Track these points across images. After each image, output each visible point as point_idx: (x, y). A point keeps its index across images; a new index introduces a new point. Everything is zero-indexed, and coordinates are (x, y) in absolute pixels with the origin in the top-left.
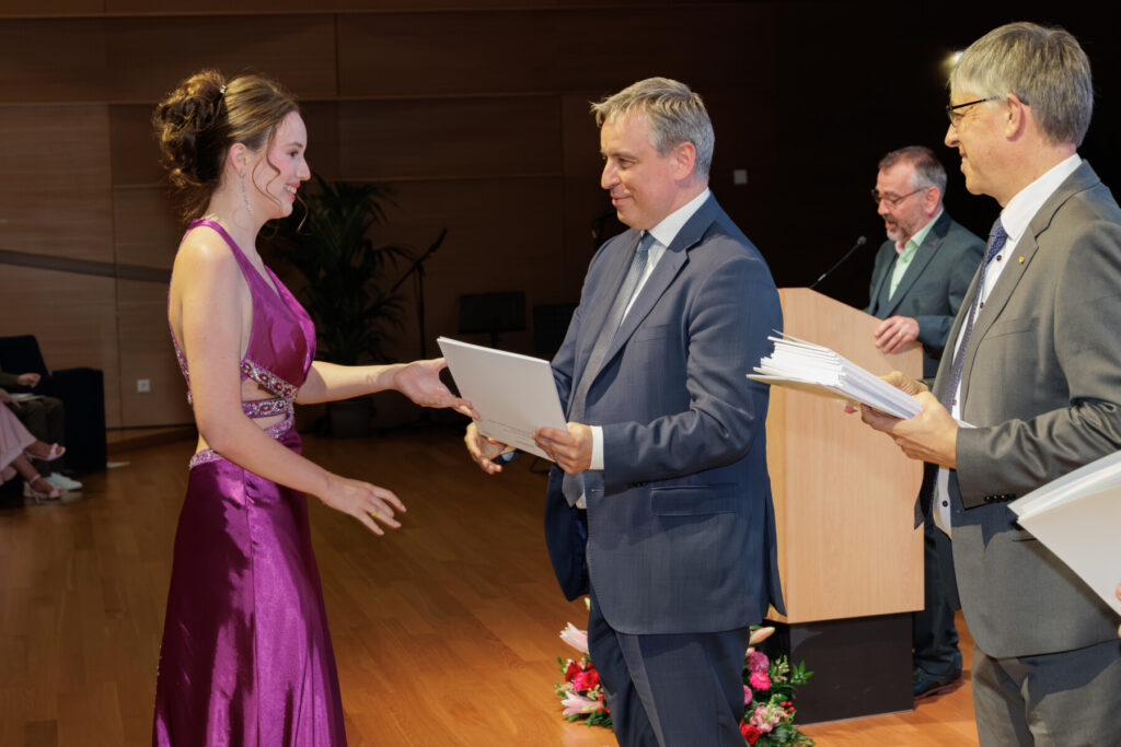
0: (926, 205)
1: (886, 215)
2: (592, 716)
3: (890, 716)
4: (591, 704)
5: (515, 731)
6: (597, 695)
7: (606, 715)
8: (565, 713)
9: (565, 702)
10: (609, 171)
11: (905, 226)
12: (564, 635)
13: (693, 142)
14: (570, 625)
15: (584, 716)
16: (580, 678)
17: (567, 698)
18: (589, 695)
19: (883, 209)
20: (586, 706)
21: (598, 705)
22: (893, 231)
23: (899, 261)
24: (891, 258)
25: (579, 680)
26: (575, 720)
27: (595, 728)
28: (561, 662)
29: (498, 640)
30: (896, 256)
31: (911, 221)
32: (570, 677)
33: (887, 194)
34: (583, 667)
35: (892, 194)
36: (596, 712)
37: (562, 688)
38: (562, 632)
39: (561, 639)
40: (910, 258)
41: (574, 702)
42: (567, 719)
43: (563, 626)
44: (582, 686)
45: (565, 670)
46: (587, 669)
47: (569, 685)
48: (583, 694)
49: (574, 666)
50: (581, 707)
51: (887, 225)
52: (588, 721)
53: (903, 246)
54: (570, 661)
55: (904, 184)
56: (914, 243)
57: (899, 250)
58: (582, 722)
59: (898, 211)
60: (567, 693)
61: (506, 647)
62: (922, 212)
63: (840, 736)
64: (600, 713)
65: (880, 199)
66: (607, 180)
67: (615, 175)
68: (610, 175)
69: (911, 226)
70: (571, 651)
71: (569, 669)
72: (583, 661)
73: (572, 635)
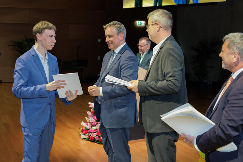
0: (147, 48)
1: (140, 49)
2: (86, 139)
3: (140, 140)
4: (86, 136)
5: (72, 141)
6: (88, 135)
7: (89, 139)
8: (81, 138)
9: (81, 136)
11: (143, 51)
12: (81, 124)
14: (82, 122)
15: (85, 139)
16: (84, 131)
17: (81, 135)
18: (86, 135)
20: (85, 137)
21: (88, 137)
22: (141, 51)
24: (140, 57)
25: (84, 132)
26: (83, 139)
27: (87, 141)
28: (80, 128)
30: (141, 57)
31: (144, 50)
32: (82, 131)
33: (140, 46)
36: (87, 138)
37: (80, 134)
38: (81, 123)
40: (143, 57)
41: (83, 136)
42: (81, 139)
44: (85, 133)
45: (81, 130)
46: (85, 130)
47: (82, 133)
48: (84, 134)
49: (83, 129)
50: (84, 137)
52: (86, 140)
53: (142, 55)
54: (82, 128)
55: (143, 44)
58: (84, 140)
59: (142, 48)
60: (82, 134)
61: (66, 125)
62: (146, 49)
63: (133, 144)
64: (88, 138)
65: (139, 46)
68: (107, 39)
69: (144, 51)
70: (83, 127)
71: (82, 130)
72: (84, 128)
73: (83, 124)
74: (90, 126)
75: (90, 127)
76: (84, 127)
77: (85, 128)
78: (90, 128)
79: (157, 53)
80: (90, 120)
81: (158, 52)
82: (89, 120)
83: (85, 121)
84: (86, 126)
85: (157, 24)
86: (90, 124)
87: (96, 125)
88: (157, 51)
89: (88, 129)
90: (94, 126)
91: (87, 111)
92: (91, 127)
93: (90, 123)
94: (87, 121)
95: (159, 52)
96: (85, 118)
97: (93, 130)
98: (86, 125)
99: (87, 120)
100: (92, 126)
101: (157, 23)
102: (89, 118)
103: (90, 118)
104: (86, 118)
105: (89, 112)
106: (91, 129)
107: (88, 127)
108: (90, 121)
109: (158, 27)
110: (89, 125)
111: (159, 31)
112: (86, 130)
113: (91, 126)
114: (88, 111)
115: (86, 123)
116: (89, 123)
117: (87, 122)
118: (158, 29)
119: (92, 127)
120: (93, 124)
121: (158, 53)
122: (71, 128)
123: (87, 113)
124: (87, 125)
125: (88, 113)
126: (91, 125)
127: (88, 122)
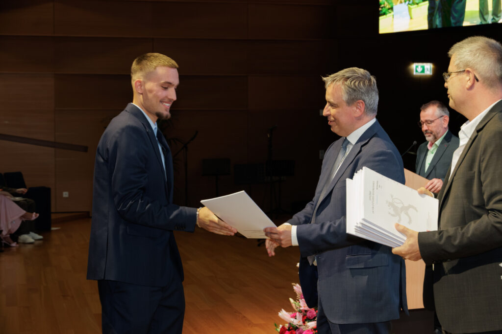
0: (444, 124)
1: (426, 131)
10: (326, 109)
12: (280, 314)
13: (364, 101)
14: (283, 310)
16: (287, 333)
19: (425, 127)
23: (429, 153)
24: (426, 151)
28: (277, 326)
29: (241, 314)
30: (428, 150)
31: (438, 131)
32: (282, 333)
34: (287, 328)
35: (429, 121)
38: (279, 313)
39: (279, 316)
40: (434, 152)
43: (280, 310)
45: (279, 330)
46: (289, 329)
49: (283, 327)
51: (426, 135)
53: (431, 145)
54: (281, 326)
56: (436, 145)
57: (429, 148)
61: (244, 317)
62: (442, 127)
66: (325, 112)
67: (329, 111)
68: (327, 111)
70: (282, 321)
71: (281, 329)
72: (287, 326)
73: (284, 314)
74: (301, 319)
75: (301, 323)
76: (286, 323)
77: (290, 324)
78: (300, 326)
79: (469, 141)
80: (300, 307)
81: (470, 139)
82: (298, 307)
83: (289, 308)
84: (292, 320)
85: (468, 72)
86: (301, 316)
87: (315, 318)
88: (470, 137)
89: (296, 328)
90: (310, 320)
91: (293, 284)
92: (304, 323)
93: (300, 312)
94: (295, 307)
95: (473, 141)
96: (289, 301)
97: (308, 331)
98: (292, 317)
99: (293, 305)
100: (306, 319)
101: (468, 69)
102: (298, 300)
103: (300, 300)
104: (291, 300)
105: (298, 285)
106: (303, 327)
107: (297, 321)
108: (301, 309)
109: (470, 79)
110: (299, 317)
111: (471, 88)
112: (291, 330)
113: (303, 320)
114: (296, 283)
115: (291, 313)
116: (297, 314)
117: (294, 311)
118: (469, 84)
119: (306, 322)
120: (308, 314)
121: (471, 141)
122: (256, 325)
123: (293, 290)
124: (295, 317)
125: (295, 288)
126: (303, 317)
127: (296, 310)
